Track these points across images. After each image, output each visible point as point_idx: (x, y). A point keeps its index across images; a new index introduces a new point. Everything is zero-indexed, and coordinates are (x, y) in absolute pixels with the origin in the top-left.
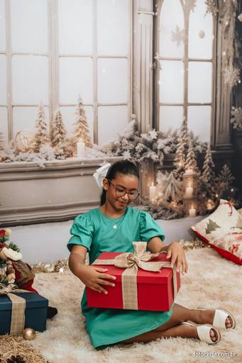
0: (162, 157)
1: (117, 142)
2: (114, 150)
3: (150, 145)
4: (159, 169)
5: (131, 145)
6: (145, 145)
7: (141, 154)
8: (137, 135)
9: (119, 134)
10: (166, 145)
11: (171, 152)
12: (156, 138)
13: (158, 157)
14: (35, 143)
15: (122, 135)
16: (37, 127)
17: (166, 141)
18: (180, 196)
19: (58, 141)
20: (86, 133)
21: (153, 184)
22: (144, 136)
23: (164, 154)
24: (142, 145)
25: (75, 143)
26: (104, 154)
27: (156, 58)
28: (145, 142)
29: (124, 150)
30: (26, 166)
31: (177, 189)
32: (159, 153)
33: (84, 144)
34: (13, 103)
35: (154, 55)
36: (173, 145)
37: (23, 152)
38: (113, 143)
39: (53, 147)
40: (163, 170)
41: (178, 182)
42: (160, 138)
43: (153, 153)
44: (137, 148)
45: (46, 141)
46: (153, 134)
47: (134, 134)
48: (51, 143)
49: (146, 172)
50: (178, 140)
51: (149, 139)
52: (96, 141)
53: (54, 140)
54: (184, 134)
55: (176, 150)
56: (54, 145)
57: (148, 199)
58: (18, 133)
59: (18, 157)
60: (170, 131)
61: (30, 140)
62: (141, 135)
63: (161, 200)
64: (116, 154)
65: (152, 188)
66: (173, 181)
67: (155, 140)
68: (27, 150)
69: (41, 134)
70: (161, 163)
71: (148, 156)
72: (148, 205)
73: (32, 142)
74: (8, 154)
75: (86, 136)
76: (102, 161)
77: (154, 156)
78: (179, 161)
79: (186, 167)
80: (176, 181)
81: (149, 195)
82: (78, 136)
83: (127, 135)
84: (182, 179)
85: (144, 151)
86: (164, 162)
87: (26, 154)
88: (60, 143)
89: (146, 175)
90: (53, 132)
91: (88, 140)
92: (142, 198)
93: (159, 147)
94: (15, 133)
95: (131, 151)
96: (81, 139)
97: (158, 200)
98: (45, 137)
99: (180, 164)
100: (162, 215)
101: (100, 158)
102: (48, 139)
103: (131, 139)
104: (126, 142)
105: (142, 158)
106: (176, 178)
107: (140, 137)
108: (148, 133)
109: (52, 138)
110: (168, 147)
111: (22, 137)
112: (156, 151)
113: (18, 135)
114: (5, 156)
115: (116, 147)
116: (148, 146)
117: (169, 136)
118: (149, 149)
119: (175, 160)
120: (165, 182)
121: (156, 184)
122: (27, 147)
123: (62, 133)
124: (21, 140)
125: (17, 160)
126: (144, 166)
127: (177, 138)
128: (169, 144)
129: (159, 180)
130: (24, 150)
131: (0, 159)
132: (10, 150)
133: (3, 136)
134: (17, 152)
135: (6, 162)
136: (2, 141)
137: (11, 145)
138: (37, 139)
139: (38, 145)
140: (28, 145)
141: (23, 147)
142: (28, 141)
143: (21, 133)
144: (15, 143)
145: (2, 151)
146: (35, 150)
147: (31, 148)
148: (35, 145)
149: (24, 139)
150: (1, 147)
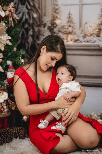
14: (97, 30)
16: (99, 19)
30: (90, 46)
34: (83, 3)
37: (89, 36)
58: (86, 23)
59: (85, 39)
61: (94, 28)
68: (91, 35)
73: (95, 29)
74: (79, 37)
87: (91, 38)
94: (84, 23)
111: (88, 26)
113: (86, 24)
114: (76, 38)
122: (92, 32)
124: (87, 28)
125: (85, 42)
130: (89, 35)
131: (74, 40)
132: (80, 35)
133: (76, 25)
134: (84, 36)
135: (77, 43)
136: (75, 28)
137: (81, 31)
138: (99, 28)
139: (99, 32)
140: (92, 31)
141: (89, 32)
142: (92, 29)
143: (88, 23)
144: (83, 29)
145: (75, 35)
146: (97, 35)
147: (94, 34)
148: (98, 32)
149: (90, 27)
150: (74, 32)
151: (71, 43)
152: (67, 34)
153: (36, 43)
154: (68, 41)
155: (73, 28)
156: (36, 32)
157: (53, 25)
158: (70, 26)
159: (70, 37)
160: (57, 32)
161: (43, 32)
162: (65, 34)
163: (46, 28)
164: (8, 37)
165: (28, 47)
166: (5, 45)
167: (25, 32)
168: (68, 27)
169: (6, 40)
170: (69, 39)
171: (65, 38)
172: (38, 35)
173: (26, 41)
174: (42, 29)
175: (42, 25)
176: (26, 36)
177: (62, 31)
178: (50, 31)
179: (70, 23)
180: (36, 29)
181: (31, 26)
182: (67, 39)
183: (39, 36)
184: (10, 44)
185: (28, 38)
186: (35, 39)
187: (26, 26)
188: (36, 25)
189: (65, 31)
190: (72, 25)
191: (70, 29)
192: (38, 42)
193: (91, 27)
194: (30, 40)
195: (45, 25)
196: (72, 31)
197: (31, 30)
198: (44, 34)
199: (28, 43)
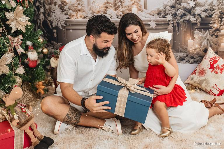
0: (199, 20)
1: (162, 8)
2: (159, 14)
3: (189, 11)
4: (196, 28)
5: (173, 11)
6: (185, 11)
7: (181, 17)
8: (177, 4)
9: (163, 3)
10: (203, 11)
11: (207, 17)
12: (194, 6)
13: (195, 19)
14: (104, 8)
15: (166, 3)
17: (203, 8)
18: (215, 48)
19: (119, 7)
20: (139, 2)
21: (191, 38)
22: (184, 4)
23: (201, 17)
24: (182, 11)
25: (131, 9)
26: (152, 16)
28: (185, 9)
29: (167, 14)
31: (212, 44)
32: (196, 17)
33: (137, 9)
36: (209, 11)
38: (158, 9)
39: (115, 10)
40: (200, 29)
41: (214, 38)
42: (198, 6)
43: (191, 17)
44: (178, 13)
45: (111, 7)
46: (192, 3)
47: (176, 3)
48: (114, 8)
49: (185, 30)
50: (214, 8)
51: (188, 7)
52: (146, 7)
53: (116, 7)
54: (220, 3)
55: (212, 15)
56: (116, 9)
57: (186, 49)
58: (94, 2)
60: (206, 2)
61: (100, 6)
62: (182, 4)
63: (197, 50)
64: (161, 16)
65: (190, 41)
66: (209, 37)
67: (193, 8)
68: (99, 12)
69: (108, 3)
70: (199, 24)
71: (187, 18)
72: (186, 53)
73: (102, 7)
74: (88, 14)
75: (138, 4)
76: (150, 21)
77: (192, 19)
78: (214, 23)
79: (221, 28)
80: (212, 38)
81: (187, 46)
82: (133, 4)
83: (170, 4)
84: (217, 37)
85: (184, 15)
86: (201, 24)
88: (120, 8)
89: (185, 31)
90: (115, 1)
91: (140, 7)
92: (181, 47)
93: (196, 13)
94: (91, 2)
95: (172, 15)
96: (135, 6)
97: (195, 50)
98: (110, 4)
99: (216, 26)
100: (198, 61)
101: (148, 19)
102: (112, 6)
103: (173, 7)
104: (169, 8)
105: (182, 20)
106: (212, 36)
107: (180, 5)
108: (187, 2)
109: (115, 5)
110: (205, 13)
111: (96, 4)
112: (194, 15)
114: (85, 15)
115: (161, 12)
116: (187, 12)
117: (206, 5)
118: (188, 14)
119: (211, 22)
120: (202, 37)
121: (193, 38)
123: (121, 2)
124: (95, 6)
126: (183, 25)
127: (213, 6)
128: (206, 11)
129: (196, 36)
130: (97, 12)
131: (83, 17)
132: (89, 12)
133: (84, 3)
134: (92, 13)
135: (86, 19)
136: (84, 6)
137: (89, 9)
138: (105, 6)
139: (106, 9)
140: (99, 9)
141: (96, 10)
142: (99, 7)
143: (95, 2)
144: (91, 7)
145: (84, 12)
146: (104, 12)
147: (101, 11)
148: (104, 9)
149: (97, 5)
150: (83, 10)
151: (80, 19)
152: (76, 11)
153: (48, 19)
154: (77, 18)
155: (82, 6)
156: (47, 10)
157: (64, 3)
158: (79, 4)
159: (79, 14)
160: (68, 10)
161: (54, 9)
162: (74, 11)
163: (57, 6)
164: (26, 17)
165: (40, 24)
166: (25, 26)
167: (36, 10)
168: (77, 5)
169: (25, 22)
170: (79, 16)
171: (75, 15)
172: (49, 12)
173: (38, 18)
174: (53, 6)
175: (53, 3)
176: (37, 13)
177: (72, 9)
178: (61, 9)
179: (79, 2)
180: (47, 7)
181: (42, 4)
182: (77, 16)
183: (51, 13)
184: (30, 24)
185: (40, 15)
186: (47, 16)
187: (37, 4)
188: (47, 3)
189: (75, 9)
190: (81, 3)
191: (79, 7)
192: (49, 18)
193: (99, 5)
194: (42, 17)
195: (55, 4)
196: (82, 9)
197: (43, 8)
198: (54, 11)
199: (40, 20)
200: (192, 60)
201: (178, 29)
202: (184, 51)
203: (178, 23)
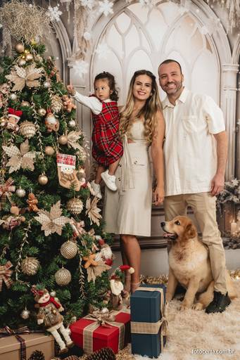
3: (232, 191)
6: (228, 190)
7: (225, 197)
12: (237, 185)
13: (238, 200)
21: (234, 221)
22: (227, 184)
24: (226, 190)
27: (238, 123)
35: (237, 121)
43: (235, 196)
46: (235, 182)
49: (229, 211)
51: (231, 186)
57: (230, 233)
65: (233, 224)
67: (236, 187)
71: (231, 199)
72: (229, 237)
77: (236, 200)
81: (230, 229)
85: (228, 195)
89: (228, 214)
97: (238, 233)
105: (225, 201)
108: (230, 181)
112: (237, 195)
116: (230, 192)
118: (231, 194)
121: (237, 221)
126: (227, 207)
200: (235, 246)
201: (222, 212)
202: (227, 235)
203: (221, 204)
